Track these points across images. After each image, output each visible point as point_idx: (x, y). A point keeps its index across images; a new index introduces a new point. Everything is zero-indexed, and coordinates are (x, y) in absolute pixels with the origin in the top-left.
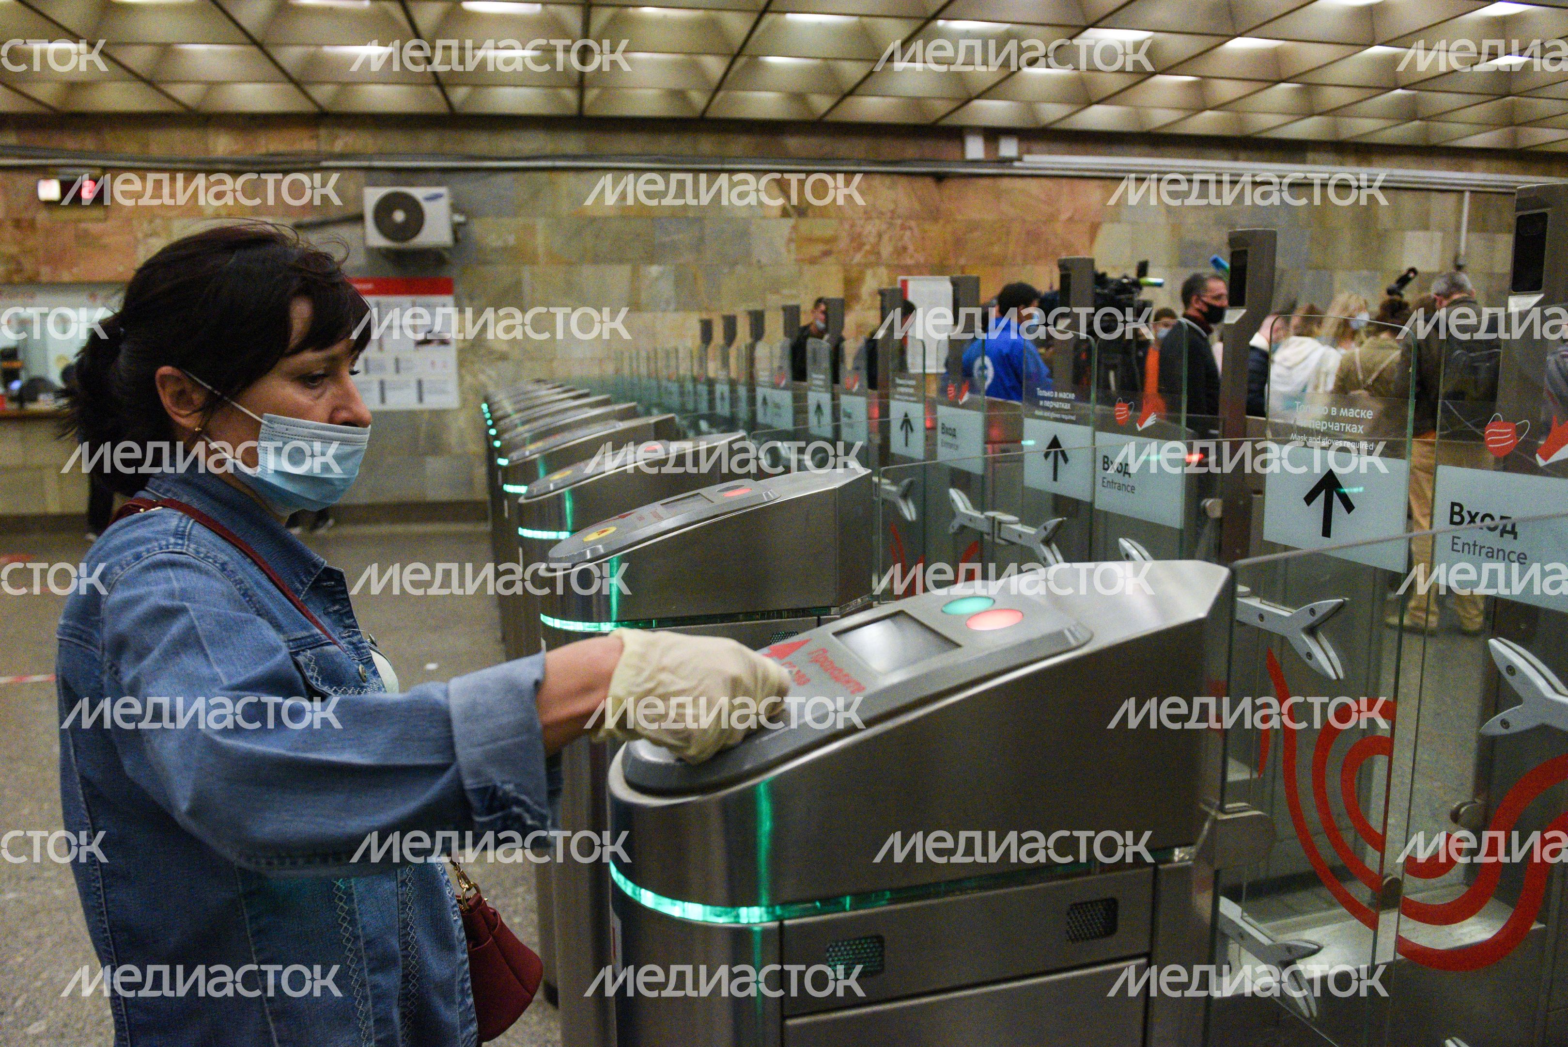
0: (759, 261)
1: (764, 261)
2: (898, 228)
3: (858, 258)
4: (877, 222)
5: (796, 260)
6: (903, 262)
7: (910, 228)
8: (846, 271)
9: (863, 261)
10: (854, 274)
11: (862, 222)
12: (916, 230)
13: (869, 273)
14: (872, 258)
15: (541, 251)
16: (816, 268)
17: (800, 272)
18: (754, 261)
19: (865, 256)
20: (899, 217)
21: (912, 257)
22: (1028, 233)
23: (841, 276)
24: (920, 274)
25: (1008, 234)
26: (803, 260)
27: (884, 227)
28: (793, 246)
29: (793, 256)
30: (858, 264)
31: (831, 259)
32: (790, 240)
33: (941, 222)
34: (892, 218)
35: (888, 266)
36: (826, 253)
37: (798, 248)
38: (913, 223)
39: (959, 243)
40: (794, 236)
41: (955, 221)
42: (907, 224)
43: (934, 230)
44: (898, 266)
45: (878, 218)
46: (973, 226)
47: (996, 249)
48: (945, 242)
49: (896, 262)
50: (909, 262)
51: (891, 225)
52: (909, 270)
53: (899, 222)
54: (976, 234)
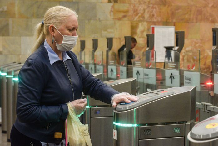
0: (99, 19)
1: (101, 19)
2: (151, 8)
3: (136, 18)
4: (143, 5)
5: (113, 19)
6: (152, 20)
7: (155, 8)
8: (132, 23)
9: (138, 20)
10: (134, 25)
11: (138, 5)
12: (157, 8)
13: (140, 24)
14: (142, 19)
15: (17, 13)
16: (121, 22)
17: (115, 23)
18: (97, 19)
19: (139, 18)
20: (151, 4)
21: (156, 18)
22: (198, 11)
23: (130, 25)
24: (159, 25)
25: (191, 11)
26: (115, 19)
27: (146, 7)
28: (112, 13)
29: (112, 17)
30: (136, 21)
31: (126, 19)
32: (111, 11)
33: (167, 6)
34: (149, 4)
35: (147, 22)
36: (125, 16)
37: (114, 14)
38: (156, 6)
39: (173, 14)
40: (113, 10)
41: (171, 5)
42: (154, 6)
43: (164, 9)
44: (150, 22)
45: (144, 4)
46: (178, 8)
47: (186, 16)
48: (168, 13)
49: (150, 20)
50: (155, 20)
51: (148, 7)
52: (155, 23)
53: (151, 5)
54: (179, 11)
